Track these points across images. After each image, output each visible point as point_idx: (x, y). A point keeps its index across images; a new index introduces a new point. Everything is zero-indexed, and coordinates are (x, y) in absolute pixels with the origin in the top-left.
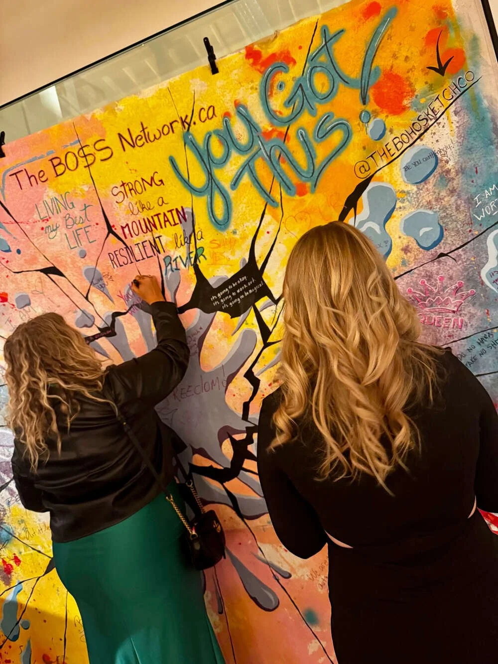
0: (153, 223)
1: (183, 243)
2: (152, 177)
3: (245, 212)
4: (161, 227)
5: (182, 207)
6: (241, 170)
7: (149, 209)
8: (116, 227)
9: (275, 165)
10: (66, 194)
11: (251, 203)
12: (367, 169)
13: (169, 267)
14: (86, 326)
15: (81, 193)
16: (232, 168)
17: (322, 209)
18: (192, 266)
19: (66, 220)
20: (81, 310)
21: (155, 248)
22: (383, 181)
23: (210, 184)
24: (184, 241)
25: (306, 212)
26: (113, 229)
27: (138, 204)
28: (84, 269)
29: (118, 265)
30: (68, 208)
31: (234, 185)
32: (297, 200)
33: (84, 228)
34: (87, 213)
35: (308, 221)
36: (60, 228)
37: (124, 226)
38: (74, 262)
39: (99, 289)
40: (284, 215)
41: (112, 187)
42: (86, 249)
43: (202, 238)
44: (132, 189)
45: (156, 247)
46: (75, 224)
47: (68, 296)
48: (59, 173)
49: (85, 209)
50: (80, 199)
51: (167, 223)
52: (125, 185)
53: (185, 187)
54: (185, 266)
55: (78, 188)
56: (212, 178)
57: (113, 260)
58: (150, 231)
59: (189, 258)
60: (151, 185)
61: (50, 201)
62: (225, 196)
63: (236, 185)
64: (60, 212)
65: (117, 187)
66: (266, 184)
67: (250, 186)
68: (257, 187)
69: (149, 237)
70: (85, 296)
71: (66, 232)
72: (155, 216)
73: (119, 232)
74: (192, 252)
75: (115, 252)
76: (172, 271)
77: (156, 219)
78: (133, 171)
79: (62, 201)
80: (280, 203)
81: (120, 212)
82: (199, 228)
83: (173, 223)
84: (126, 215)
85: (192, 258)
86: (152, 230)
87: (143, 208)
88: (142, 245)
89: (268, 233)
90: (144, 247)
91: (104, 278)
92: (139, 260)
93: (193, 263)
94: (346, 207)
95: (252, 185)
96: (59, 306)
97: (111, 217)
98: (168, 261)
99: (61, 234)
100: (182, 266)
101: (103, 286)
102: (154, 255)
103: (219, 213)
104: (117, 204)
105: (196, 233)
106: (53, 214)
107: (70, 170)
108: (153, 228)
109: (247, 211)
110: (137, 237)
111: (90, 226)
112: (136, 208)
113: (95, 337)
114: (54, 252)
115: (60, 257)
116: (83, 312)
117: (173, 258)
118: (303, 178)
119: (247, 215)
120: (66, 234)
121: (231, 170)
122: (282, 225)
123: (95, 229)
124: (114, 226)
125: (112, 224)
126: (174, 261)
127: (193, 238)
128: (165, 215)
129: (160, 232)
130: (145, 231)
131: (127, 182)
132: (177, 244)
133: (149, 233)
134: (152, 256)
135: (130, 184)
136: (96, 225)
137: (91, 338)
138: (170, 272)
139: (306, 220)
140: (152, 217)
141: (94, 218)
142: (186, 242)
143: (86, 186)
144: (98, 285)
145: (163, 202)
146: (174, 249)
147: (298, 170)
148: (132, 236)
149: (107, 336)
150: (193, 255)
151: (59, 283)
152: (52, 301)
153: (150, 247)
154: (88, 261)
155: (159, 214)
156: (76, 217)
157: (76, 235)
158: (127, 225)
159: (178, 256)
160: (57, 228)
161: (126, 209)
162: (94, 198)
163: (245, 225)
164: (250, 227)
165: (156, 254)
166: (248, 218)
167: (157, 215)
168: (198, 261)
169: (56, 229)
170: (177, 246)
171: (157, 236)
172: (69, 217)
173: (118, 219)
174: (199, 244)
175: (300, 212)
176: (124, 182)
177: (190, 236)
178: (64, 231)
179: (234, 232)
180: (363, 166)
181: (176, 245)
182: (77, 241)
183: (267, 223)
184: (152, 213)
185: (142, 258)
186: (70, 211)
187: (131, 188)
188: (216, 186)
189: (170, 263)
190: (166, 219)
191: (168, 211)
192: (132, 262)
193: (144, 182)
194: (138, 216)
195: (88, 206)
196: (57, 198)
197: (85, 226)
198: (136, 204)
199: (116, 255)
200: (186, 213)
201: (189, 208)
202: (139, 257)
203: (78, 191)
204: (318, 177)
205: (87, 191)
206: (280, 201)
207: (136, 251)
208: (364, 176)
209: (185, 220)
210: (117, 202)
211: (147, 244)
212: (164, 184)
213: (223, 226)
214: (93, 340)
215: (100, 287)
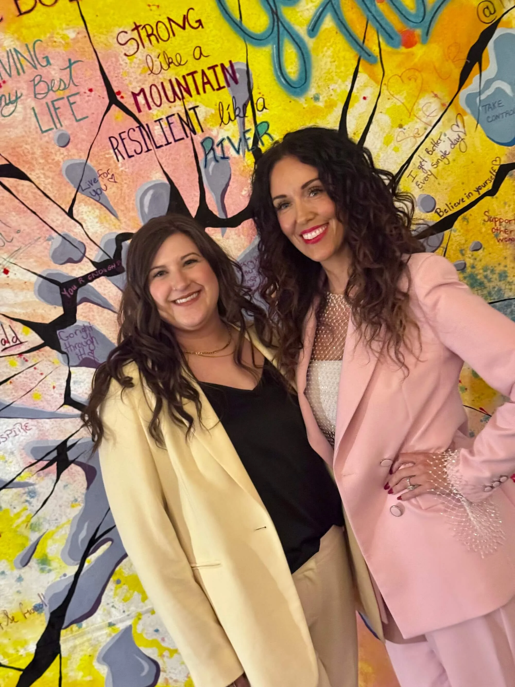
0: (185, 86)
1: (233, 117)
2: (184, 16)
3: (329, 69)
4: (198, 93)
5: (230, 62)
6: (321, 9)
7: (180, 64)
8: (122, 94)
9: (369, 5)
10: (34, 44)
11: (338, 57)
12: (492, 12)
13: (211, 156)
14: (70, 261)
15: (63, 42)
16: (308, 7)
17: (437, 65)
18: (251, 152)
19: (35, 86)
20: (60, 235)
21: (188, 125)
22: (511, 28)
23: (276, 28)
24: (235, 112)
25: (415, 69)
26: (118, 97)
27: (161, 57)
28: (64, 165)
29: (125, 156)
30: (39, 66)
31: (313, 30)
32: (403, 53)
33: (68, 97)
34: (73, 72)
35: (419, 81)
36: (22, 98)
37: (137, 91)
38: (46, 155)
39: (91, 196)
40: (386, 74)
41: (118, 32)
42: (69, 132)
43: (264, 107)
44: (152, 34)
45: (189, 123)
46: (51, 92)
47: (35, 213)
48: (23, 9)
49: (70, 67)
50: (61, 50)
51: (208, 87)
52: (140, 29)
53: (237, 32)
54: (238, 152)
55: (58, 34)
56: (278, 19)
57: (117, 148)
58: (180, 99)
59: (244, 139)
60: (184, 28)
61: (6, 55)
62: (301, 46)
63: (315, 30)
64: (24, 72)
65: (126, 32)
66: (358, 31)
67: (334, 32)
68: (345, 35)
69: (178, 107)
70: (67, 210)
71: (33, 104)
72: (188, 75)
73: (129, 102)
74: (248, 131)
75: (120, 134)
76: (217, 161)
77: (190, 79)
78: (154, 8)
79: (26, 55)
80: (379, 57)
81: (131, 70)
82: (260, 93)
83: (216, 87)
84: (140, 74)
85: (249, 138)
86: (183, 98)
87: (169, 64)
88: (166, 121)
89: (365, 98)
90: (169, 124)
91: (100, 179)
92: (161, 146)
93: (250, 146)
94: (469, 61)
95: (338, 32)
96: (18, 232)
97: (115, 79)
98: (208, 145)
99: (25, 108)
100: (231, 153)
101: (99, 192)
102: (185, 137)
103: (292, 71)
104: (125, 57)
105: (255, 101)
106: (10, 75)
107: (44, 5)
108: (185, 94)
109: (333, 68)
110: (158, 108)
111: (78, 93)
112: (157, 63)
113: (88, 278)
114: (11, 139)
115: (21, 147)
116: (64, 238)
117: (217, 141)
118: (411, 24)
119: (334, 74)
120: (33, 109)
121: (308, 9)
122: (384, 87)
123: (87, 98)
124: (119, 93)
125: (116, 90)
126: (218, 145)
127: (249, 108)
128: (203, 73)
129: (196, 100)
130: (172, 100)
131: (143, 24)
132: (222, 119)
133: (178, 102)
134: (183, 139)
135: (148, 27)
136: (88, 93)
137: (80, 281)
138: (213, 163)
139: (416, 80)
140: (184, 77)
141: (85, 81)
142: (238, 115)
143: (71, 30)
144: (90, 190)
145: (201, 54)
146: (218, 126)
147: (404, 13)
148: (150, 108)
149: (109, 274)
150: (250, 135)
151: (18, 192)
152: (5, 224)
153: (180, 125)
154: (74, 151)
155: (195, 72)
156: (53, 80)
157: (52, 109)
158: (142, 90)
159: (225, 137)
160: (17, 98)
161: (141, 66)
162: (87, 49)
163: (331, 88)
164: (338, 91)
165: (189, 135)
166: (336, 78)
167: (192, 74)
168: (260, 143)
169: (16, 101)
170: (222, 121)
171: (191, 106)
172: (40, 81)
173: (127, 82)
174: (260, 117)
175: (409, 69)
176: (138, 24)
177: (245, 106)
178: (31, 102)
179: (316, 98)
180: (487, 8)
181: (220, 121)
182: (53, 119)
183: (362, 85)
184: (184, 71)
185: (165, 142)
186: (41, 70)
187: (150, 32)
188: (285, 32)
189: (212, 149)
190: (206, 80)
191: (209, 68)
192: (149, 150)
193: (173, 24)
194: (160, 76)
195: (75, 62)
196: (19, 49)
197: (69, 94)
198: (158, 57)
199: (122, 140)
200: (236, 71)
201: (242, 63)
202: (160, 140)
203: (58, 38)
204: (431, 21)
205: (74, 39)
206: (378, 55)
207: (156, 130)
208: (490, 19)
209: (236, 82)
210: (125, 55)
211: (175, 119)
212: (203, 27)
213: (298, 90)
214: (84, 284)
215: (94, 194)
